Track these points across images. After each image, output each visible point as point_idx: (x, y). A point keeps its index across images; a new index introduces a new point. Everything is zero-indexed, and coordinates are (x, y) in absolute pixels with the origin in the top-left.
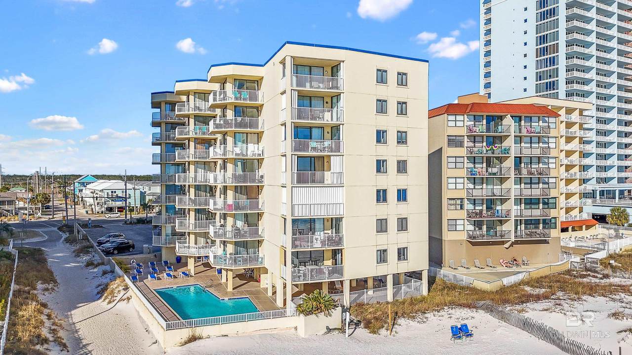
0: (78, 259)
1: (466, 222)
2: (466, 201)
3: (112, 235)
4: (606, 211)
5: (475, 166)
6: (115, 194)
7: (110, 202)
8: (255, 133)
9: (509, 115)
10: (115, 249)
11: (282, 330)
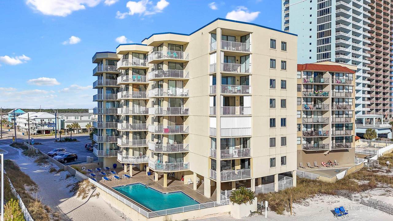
0: (41, 167)
1: (302, 139)
2: (302, 126)
3: (58, 150)
4: (363, 131)
5: (307, 104)
6: (44, 122)
7: (40, 127)
8: (180, 81)
9: (328, 72)
10: (65, 159)
11: (221, 214)
